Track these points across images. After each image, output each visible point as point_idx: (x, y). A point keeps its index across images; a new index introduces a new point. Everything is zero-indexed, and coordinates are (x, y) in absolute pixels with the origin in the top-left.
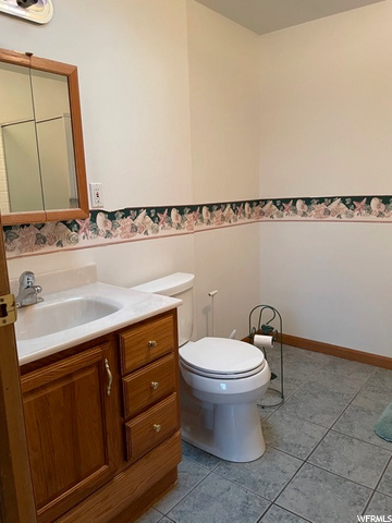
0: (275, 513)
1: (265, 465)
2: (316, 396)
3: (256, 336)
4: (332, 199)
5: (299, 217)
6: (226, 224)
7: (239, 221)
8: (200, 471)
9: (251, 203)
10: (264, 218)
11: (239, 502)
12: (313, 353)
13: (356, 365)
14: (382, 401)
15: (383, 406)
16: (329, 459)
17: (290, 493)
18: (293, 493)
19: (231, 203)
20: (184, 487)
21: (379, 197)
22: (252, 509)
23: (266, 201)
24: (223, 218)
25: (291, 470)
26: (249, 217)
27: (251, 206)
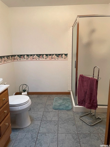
0: (40, 135)
1: (32, 125)
2: (37, 105)
3: (22, 93)
4: (34, 55)
5: (25, 60)
6: (6, 62)
7: (9, 61)
8: (16, 134)
9: (11, 56)
10: (15, 60)
11: (30, 136)
12: (33, 95)
13: (43, 96)
14: (52, 102)
15: (53, 103)
16: (46, 118)
17: (41, 129)
18: (42, 128)
19: (6, 56)
20: (13, 140)
21: (45, 54)
22: (34, 136)
23: (15, 55)
24: (5, 61)
25: (39, 124)
26: (11, 60)
27: (11, 57)
